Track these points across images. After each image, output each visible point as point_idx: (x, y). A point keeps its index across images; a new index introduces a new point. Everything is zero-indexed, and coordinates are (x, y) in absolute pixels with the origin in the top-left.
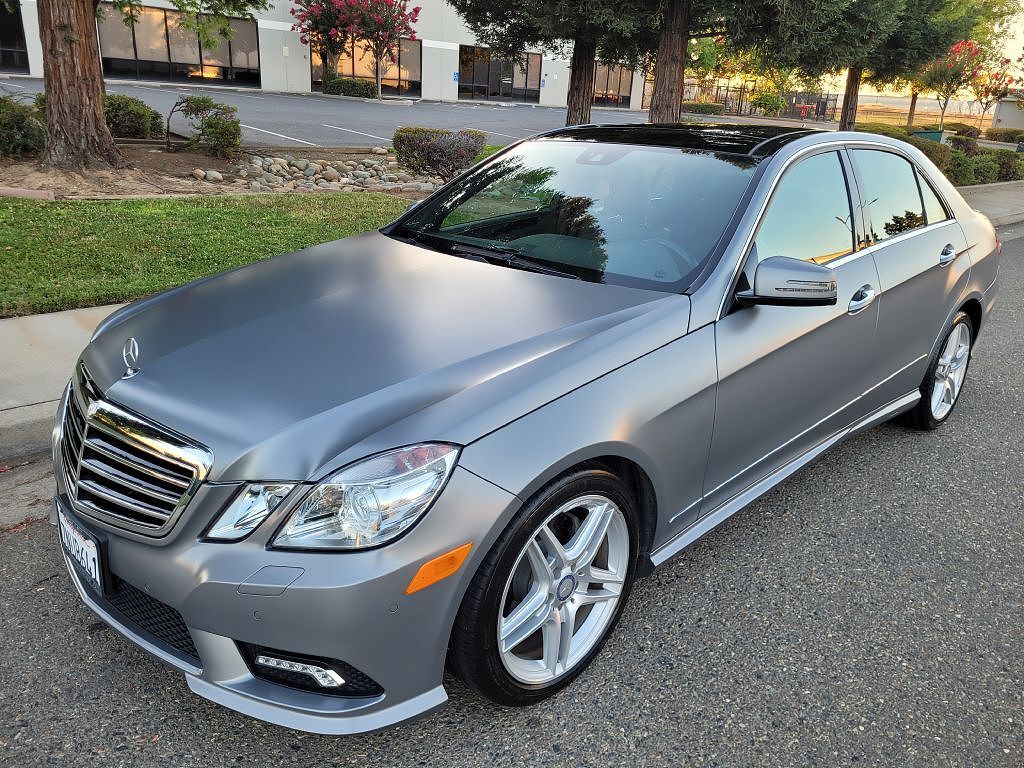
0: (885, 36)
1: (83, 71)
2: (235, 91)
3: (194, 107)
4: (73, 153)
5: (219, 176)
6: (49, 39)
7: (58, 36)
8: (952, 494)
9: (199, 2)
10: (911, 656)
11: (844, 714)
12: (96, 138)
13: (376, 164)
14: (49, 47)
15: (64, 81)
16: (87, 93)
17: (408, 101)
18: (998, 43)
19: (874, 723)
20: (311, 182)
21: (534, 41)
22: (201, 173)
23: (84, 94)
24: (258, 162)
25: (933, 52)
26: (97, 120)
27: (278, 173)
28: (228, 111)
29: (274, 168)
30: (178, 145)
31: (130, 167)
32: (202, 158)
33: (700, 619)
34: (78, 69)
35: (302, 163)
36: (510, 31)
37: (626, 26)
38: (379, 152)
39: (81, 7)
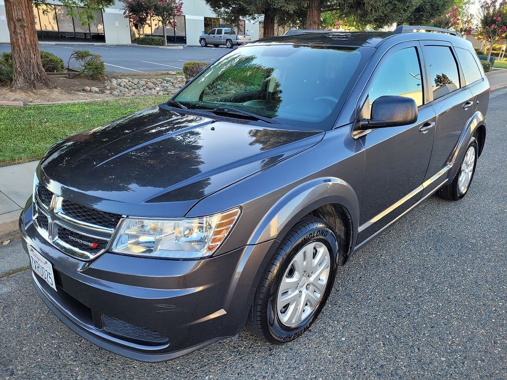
0: (414, 8)
1: (31, 41)
2: (93, 45)
3: (80, 56)
4: (28, 82)
5: (97, 90)
6: (12, 26)
7: (17, 25)
8: (461, 220)
9: (77, 2)
10: (451, 286)
11: (426, 310)
12: (39, 74)
13: (172, 80)
14: (13, 30)
15: (21, 47)
16: (33, 52)
17: (180, 47)
18: (466, 7)
19: (438, 313)
20: (142, 91)
21: (244, 15)
22: (88, 88)
23: (32, 52)
24: (114, 82)
25: (436, 14)
26: (38, 65)
27: (125, 87)
28: (97, 57)
29: (122, 84)
30: (74, 75)
31: (55, 87)
32: (87, 81)
33: (361, 278)
34: (28, 40)
35: (136, 81)
36: (232, 11)
37: (291, 8)
38: (172, 73)
39: (28, 10)
